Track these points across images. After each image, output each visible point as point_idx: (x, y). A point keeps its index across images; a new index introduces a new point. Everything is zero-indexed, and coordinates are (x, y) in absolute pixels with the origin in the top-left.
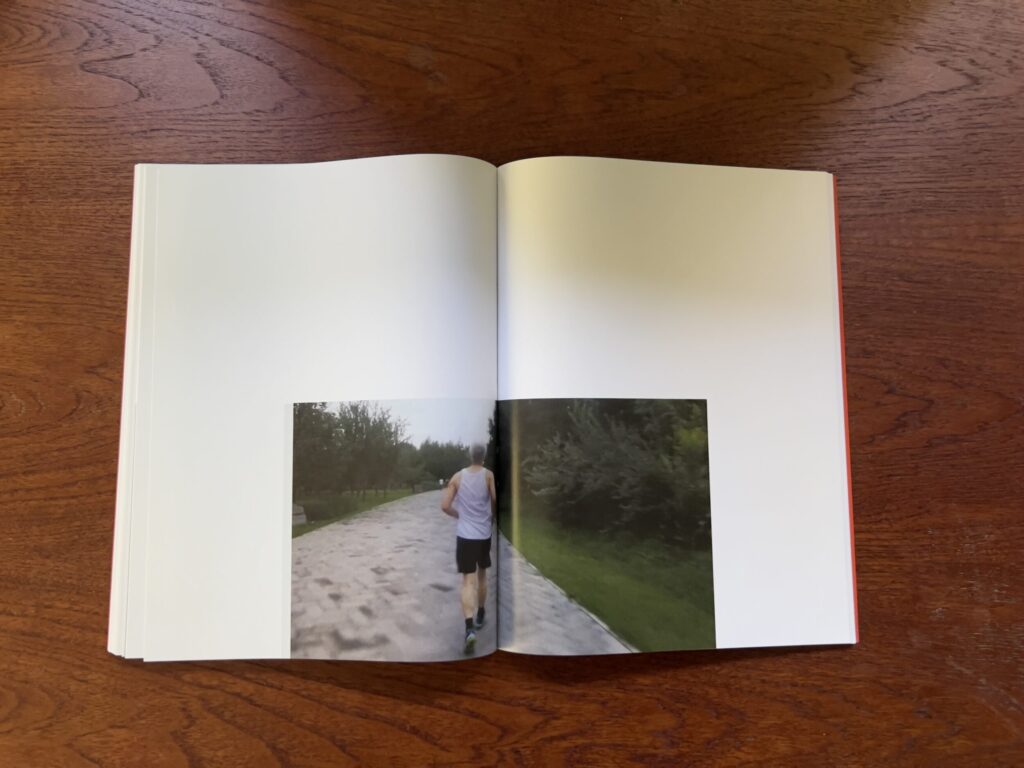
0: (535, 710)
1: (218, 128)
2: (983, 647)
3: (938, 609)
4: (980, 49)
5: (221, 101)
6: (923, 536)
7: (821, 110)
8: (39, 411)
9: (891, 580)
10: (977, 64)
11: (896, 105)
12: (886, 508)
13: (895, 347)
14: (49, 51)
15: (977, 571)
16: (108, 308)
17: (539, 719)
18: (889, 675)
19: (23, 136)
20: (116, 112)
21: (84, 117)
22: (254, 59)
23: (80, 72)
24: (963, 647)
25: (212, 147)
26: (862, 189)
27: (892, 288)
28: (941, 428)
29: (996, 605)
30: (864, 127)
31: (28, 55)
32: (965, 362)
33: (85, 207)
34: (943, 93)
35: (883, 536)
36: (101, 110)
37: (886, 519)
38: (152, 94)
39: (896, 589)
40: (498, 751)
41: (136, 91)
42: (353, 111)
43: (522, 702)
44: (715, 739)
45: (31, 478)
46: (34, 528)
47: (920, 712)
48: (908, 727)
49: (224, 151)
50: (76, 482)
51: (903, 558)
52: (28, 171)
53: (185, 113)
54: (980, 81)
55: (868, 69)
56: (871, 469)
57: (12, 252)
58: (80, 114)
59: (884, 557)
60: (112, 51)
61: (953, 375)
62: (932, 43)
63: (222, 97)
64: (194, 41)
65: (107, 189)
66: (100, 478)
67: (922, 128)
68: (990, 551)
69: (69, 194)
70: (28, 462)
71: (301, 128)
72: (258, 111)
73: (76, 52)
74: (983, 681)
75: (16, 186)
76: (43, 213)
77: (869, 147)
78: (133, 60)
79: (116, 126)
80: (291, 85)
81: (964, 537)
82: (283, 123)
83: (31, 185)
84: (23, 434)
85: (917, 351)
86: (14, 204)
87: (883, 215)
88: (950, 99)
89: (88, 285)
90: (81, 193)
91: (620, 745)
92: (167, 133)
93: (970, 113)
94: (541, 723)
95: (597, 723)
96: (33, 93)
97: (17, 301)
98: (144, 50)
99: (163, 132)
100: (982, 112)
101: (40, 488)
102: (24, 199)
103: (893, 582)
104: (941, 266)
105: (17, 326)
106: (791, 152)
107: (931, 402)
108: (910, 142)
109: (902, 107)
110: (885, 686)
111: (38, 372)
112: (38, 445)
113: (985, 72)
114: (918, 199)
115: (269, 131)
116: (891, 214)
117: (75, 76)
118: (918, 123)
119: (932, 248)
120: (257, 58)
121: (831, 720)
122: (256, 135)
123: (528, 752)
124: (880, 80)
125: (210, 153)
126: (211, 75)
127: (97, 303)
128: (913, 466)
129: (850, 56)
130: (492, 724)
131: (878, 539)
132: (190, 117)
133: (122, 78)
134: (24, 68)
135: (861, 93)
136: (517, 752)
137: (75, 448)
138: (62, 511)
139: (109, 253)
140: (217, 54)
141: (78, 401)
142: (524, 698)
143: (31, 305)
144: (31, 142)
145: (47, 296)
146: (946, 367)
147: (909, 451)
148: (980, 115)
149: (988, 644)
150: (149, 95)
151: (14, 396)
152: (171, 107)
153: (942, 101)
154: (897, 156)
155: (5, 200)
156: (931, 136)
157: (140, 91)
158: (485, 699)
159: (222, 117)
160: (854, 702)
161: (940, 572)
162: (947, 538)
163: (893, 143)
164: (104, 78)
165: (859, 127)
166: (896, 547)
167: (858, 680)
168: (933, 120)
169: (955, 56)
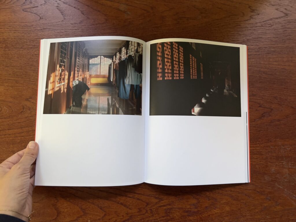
0: (156, 198)
1: (63, 28)
2: (286, 180)
3: (273, 170)
4: (288, 5)
5: (64, 20)
6: (269, 148)
7: (241, 23)
8: (12, 112)
9: (260, 161)
10: (287, 10)
11: (263, 22)
12: (258, 140)
13: (262, 93)
14: (13, 5)
15: (284, 158)
16: (32, 81)
17: (157, 201)
18: (259, 188)
19: (6, 31)
20: (33, 23)
21: (24, 25)
22: (74, 8)
23: (22, 12)
24: (280, 180)
25: (62, 34)
26: (252, 47)
27: (261, 76)
28: (275, 117)
29: (289, 168)
30: (254, 28)
31: (6, 7)
32: (282, 98)
33: (25, 52)
34: (277, 18)
35: (257, 148)
36: (29, 23)
37: (258, 143)
38: (44, 18)
39: (261, 164)
40: (146, 210)
41: (39, 17)
42: (103, 23)
43: (153, 196)
44: (208, 206)
45: (10, 131)
46: (11, 145)
47: (267, 199)
48: (264, 203)
49: (65, 35)
50: (24, 132)
51: (263, 155)
52: (8, 41)
53: (54, 24)
54: (288, 15)
55: (255, 11)
56: (255, 129)
57: (3, 65)
58: (23, 24)
59: (257, 154)
60: (32, 5)
61: (278, 102)
62: (274, 3)
63: (64, 19)
64: (56, 2)
65: (31, 46)
66: (30, 131)
67: (271, 29)
68: (288, 153)
69: (20, 48)
70: (9, 126)
71: (87, 28)
72: (75, 23)
73: (22, 5)
74: (286, 190)
75: (4, 45)
76: (12, 53)
77: (255, 34)
78: (38, 8)
79: (34, 28)
80: (85, 15)
81: (281, 149)
82: (82, 27)
83: (9, 45)
84: (7, 118)
85: (268, 94)
86: (4, 51)
87: (259, 54)
88: (279, 20)
89: (25, 75)
90: (23, 47)
91: (181, 208)
92: (48, 30)
93: (285, 24)
94: (158, 202)
95: (174, 202)
96: (9, 18)
97: (5, 79)
98: (41, 5)
99: (47, 30)
100: (288, 24)
101: (12, 134)
102: (7, 49)
103: (260, 162)
104: (276, 70)
105: (5, 87)
106: (232, 36)
107: (272, 109)
108: (267, 33)
109: (265, 22)
110: (257, 191)
111: (12, 100)
112: (12, 121)
113: (289, 12)
114: (269, 50)
115: (78, 29)
116: (261, 54)
117: (21, 13)
118: (270, 27)
119: (273, 64)
120: (75, 7)
121: (241, 201)
122: (74, 30)
123: (154, 210)
124: (259, 14)
125: (61, 36)
126: (61, 12)
127: (29, 80)
128: (266, 128)
129: (250, 7)
130: (144, 202)
131: (256, 149)
132: (55, 25)
133: (35, 13)
134: (6, 10)
135: (253, 18)
136: (151, 210)
137: (23, 122)
138: (19, 140)
139: (32, 65)
140: (63, 6)
141: (23, 109)
142: (153, 195)
143: (9, 81)
144: (8, 32)
145: (14, 78)
146: (277, 99)
147: (265, 124)
148: (288, 25)
149: (287, 179)
150: (43, 18)
151: (5, 107)
152: (50, 22)
153: (277, 21)
154: (263, 37)
155: (1, 49)
156: (273, 31)
157: (40, 17)
158: (142, 195)
159: (64, 25)
160: (248, 196)
161: (274, 159)
162: (276, 149)
163: (262, 33)
164: (30, 13)
165: (252, 28)
166: (261, 151)
167: (250, 190)
168: (274, 26)
169: (281, 7)
